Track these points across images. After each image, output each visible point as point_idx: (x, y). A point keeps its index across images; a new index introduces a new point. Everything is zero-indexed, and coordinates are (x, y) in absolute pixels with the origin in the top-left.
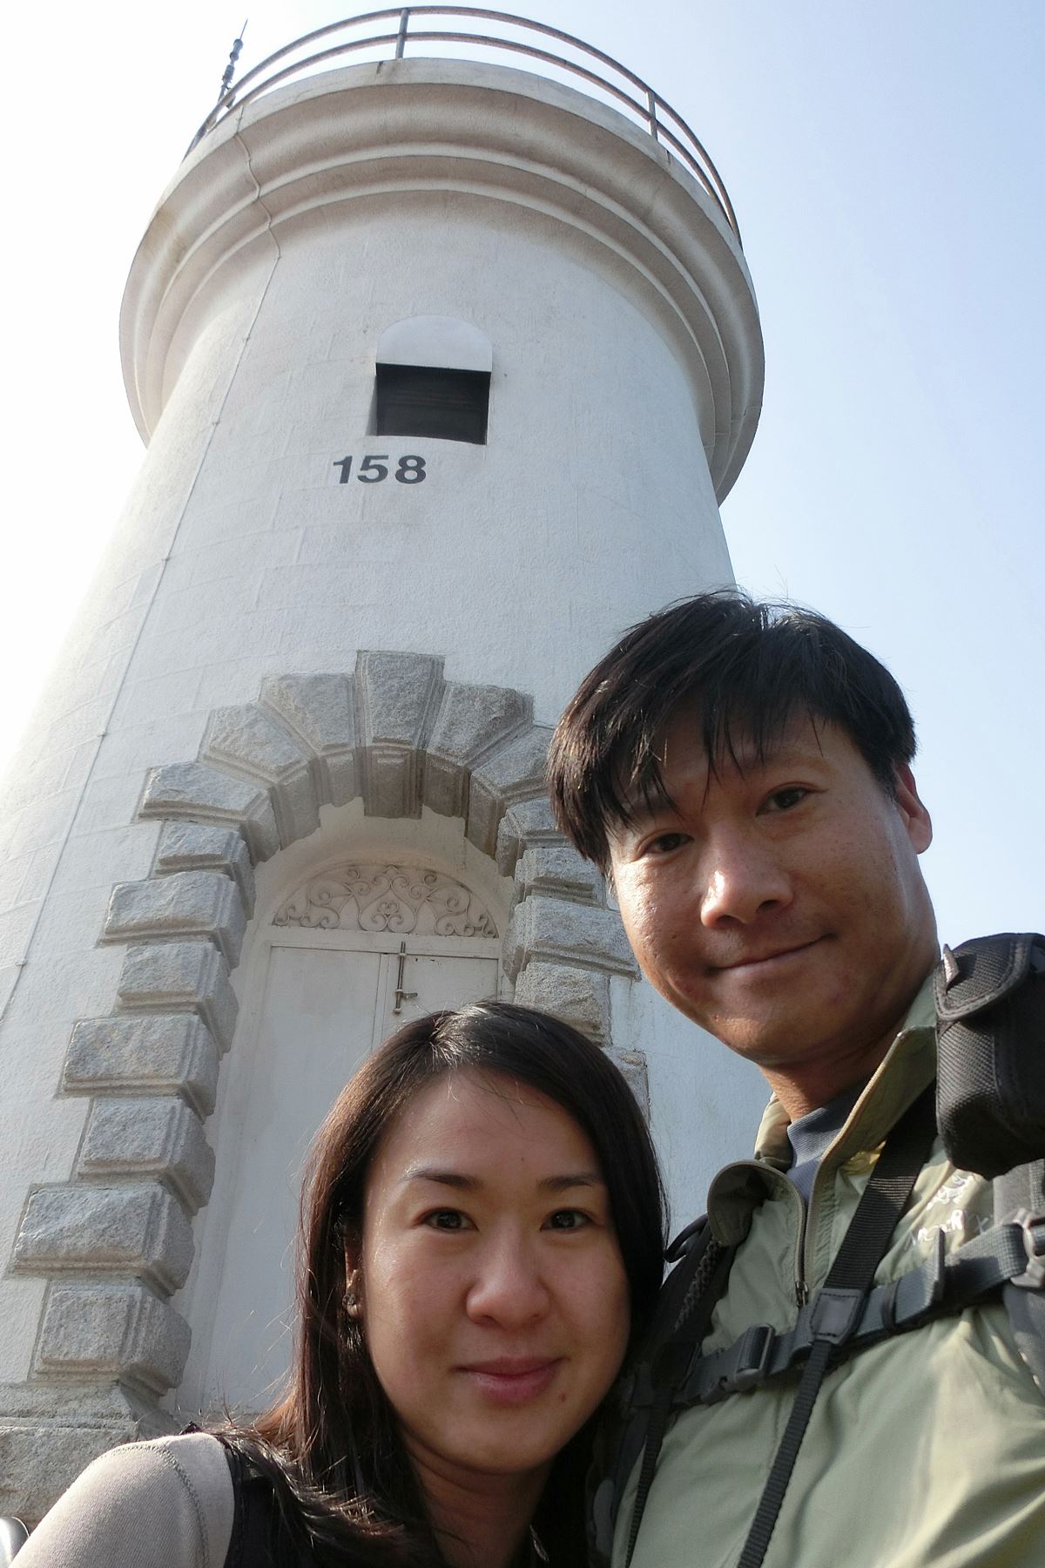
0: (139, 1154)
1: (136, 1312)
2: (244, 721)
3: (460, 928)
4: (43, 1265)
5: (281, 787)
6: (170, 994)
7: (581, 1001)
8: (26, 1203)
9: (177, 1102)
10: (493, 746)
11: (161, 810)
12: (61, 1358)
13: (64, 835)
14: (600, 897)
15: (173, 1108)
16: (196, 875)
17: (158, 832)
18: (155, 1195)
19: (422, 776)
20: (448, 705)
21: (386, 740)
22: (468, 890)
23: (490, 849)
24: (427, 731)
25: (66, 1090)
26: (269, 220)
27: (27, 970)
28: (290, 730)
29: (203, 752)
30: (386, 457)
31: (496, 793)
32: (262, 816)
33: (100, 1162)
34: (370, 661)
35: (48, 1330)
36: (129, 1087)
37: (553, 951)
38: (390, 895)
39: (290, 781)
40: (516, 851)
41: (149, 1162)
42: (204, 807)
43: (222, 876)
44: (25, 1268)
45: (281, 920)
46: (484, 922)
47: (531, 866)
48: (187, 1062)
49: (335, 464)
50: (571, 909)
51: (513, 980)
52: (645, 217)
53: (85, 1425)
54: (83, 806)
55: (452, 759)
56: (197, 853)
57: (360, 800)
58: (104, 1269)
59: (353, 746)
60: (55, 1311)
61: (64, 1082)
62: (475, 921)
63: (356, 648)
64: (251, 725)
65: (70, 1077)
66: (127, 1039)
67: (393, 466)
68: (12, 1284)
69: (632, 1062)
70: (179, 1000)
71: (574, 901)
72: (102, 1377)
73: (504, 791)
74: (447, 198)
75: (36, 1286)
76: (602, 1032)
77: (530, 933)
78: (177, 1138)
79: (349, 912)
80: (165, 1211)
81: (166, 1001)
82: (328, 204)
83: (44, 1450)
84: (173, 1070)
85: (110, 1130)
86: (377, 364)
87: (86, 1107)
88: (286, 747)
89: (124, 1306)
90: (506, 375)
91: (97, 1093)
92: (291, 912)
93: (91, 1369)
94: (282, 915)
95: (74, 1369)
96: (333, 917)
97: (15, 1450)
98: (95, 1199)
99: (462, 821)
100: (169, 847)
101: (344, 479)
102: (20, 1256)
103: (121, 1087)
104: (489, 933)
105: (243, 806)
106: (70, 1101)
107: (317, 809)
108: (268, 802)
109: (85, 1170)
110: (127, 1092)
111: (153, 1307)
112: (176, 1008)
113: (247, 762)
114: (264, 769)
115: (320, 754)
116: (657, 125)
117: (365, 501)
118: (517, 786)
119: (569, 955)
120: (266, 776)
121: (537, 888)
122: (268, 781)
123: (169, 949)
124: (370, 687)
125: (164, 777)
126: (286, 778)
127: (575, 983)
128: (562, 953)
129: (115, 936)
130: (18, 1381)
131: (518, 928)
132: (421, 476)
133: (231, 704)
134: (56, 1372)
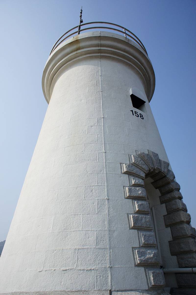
2: (139, 159)
11: (128, 173)
21: (158, 168)
24: (161, 168)
27: (110, 200)
30: (137, 113)
42: (137, 175)
54: (107, 167)
55: (165, 173)
58: (154, 266)
59: (154, 168)
63: (147, 149)
65: (134, 226)
67: (139, 115)
72: (161, 288)
87: (137, 232)
100: (135, 182)
101: (133, 115)
106: (133, 230)
113: (141, 168)
114: (145, 170)
115: (151, 169)
123: (144, 203)
126: (147, 172)
130: (147, 289)
131: (178, 205)
132: (143, 118)
133: (132, 154)
134: (153, 287)
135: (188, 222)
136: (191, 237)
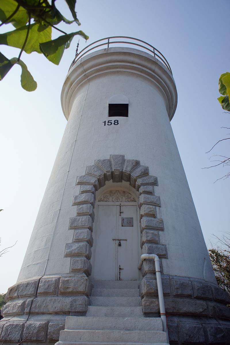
0: (83, 238)
1: (85, 262)
2: (92, 168)
3: (130, 201)
4: (70, 255)
5: (100, 179)
6: (85, 213)
7: (151, 211)
8: (66, 246)
9: (88, 230)
10: (134, 170)
12: (75, 269)
13: (64, 189)
15: (88, 231)
16: (87, 194)
17: (80, 187)
18: (86, 244)
19: (122, 175)
20: (126, 163)
21: (116, 170)
22: (131, 194)
23: (134, 187)
24: (123, 168)
26: (87, 78)
27: (61, 211)
28: (100, 169)
29: (86, 173)
30: (112, 121)
32: (97, 183)
33: (77, 239)
34: (112, 156)
35: (72, 265)
36: (80, 228)
37: (146, 203)
38: (118, 196)
40: (139, 187)
41: (85, 239)
42: (87, 182)
43: (91, 193)
44: (67, 256)
45: (99, 201)
46: (134, 199)
47: (142, 189)
48: (89, 223)
49: (103, 122)
50: (149, 196)
51: (140, 208)
52: (154, 71)
53: (80, 278)
54: (66, 183)
55: (127, 172)
56: (87, 190)
57: (112, 180)
58: (79, 255)
59: (111, 171)
60: (73, 262)
62: (132, 200)
63: (110, 154)
64: (94, 169)
65: (70, 227)
66: (79, 220)
67: (113, 122)
68: (65, 259)
69: (160, 220)
72: (81, 271)
73: (136, 177)
74: (118, 72)
75: (69, 259)
76: (155, 216)
77: (142, 200)
78: (89, 235)
79: (111, 199)
80: (88, 246)
82: (98, 75)
83: (74, 281)
84: (87, 224)
85: (78, 234)
86: (109, 104)
87: (73, 231)
88: (100, 172)
89: (83, 261)
90: (131, 104)
91: (75, 229)
92: (101, 199)
93: (79, 270)
95: (77, 270)
96: (108, 200)
97: (70, 282)
98: (77, 245)
99: (129, 182)
100: (82, 189)
101: (105, 125)
102: (66, 254)
103: (79, 228)
104: (135, 201)
105: (94, 182)
106: (71, 230)
107: (105, 182)
108: (98, 181)
109: (74, 241)
111: (88, 261)
112: (86, 215)
114: (97, 176)
115: (105, 173)
116: (155, 54)
117: (109, 129)
118: (138, 176)
119: (149, 204)
121: (143, 193)
122: (97, 178)
123: (84, 206)
124: (113, 161)
125: (80, 178)
127: (150, 208)
128: (148, 203)
129: (75, 204)
130: (68, 273)
131: (140, 200)
132: (118, 123)
133: (90, 165)
134: (74, 271)
135: (149, 214)
136: (145, 228)
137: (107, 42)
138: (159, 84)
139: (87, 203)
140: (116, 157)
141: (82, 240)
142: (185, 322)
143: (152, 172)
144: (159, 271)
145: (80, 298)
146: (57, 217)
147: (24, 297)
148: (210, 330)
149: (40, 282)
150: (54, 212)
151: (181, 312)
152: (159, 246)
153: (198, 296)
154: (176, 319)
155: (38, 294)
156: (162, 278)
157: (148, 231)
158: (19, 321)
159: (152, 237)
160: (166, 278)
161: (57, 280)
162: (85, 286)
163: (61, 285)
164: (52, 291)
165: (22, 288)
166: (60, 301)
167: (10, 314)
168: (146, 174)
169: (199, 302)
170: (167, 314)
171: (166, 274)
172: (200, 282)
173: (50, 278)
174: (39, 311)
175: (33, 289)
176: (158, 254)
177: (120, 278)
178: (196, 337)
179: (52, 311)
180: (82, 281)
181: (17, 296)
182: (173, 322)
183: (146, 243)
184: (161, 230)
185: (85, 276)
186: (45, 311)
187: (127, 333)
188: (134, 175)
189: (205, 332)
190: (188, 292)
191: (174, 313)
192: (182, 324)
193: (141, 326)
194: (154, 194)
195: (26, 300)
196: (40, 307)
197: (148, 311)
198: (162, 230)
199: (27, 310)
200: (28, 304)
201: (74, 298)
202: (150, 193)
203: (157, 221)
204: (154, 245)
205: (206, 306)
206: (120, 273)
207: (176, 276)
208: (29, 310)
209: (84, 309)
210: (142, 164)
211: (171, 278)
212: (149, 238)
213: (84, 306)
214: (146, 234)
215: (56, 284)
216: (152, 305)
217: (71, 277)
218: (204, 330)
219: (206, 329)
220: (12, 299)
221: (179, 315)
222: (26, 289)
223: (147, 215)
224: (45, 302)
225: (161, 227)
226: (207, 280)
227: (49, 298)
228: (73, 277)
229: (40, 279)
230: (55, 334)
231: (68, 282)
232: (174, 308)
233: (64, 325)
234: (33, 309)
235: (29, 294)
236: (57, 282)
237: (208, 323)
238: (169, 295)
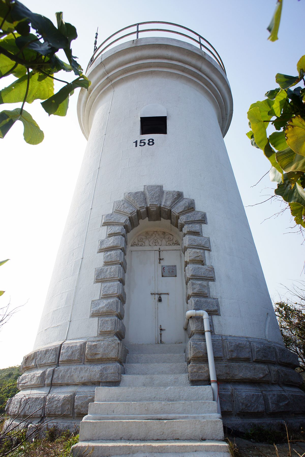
0: (113, 293)
1: (117, 322)
2: (122, 203)
3: (171, 244)
4: (97, 315)
5: (131, 217)
6: (114, 261)
7: (198, 256)
8: (91, 304)
9: (119, 282)
10: (175, 204)
11: (106, 224)
12: (104, 331)
13: (86, 231)
14: (201, 234)
15: (118, 284)
16: (116, 237)
17: (107, 228)
18: (117, 300)
19: (160, 211)
20: (165, 196)
21: (152, 205)
22: (172, 235)
23: (177, 226)
24: (161, 202)
25: (96, 282)
26: (111, 82)
27: (83, 259)
28: (132, 204)
29: (114, 211)
30: (145, 140)
31: (177, 214)
32: (128, 223)
33: (105, 295)
34: (147, 188)
35: (100, 326)
36: (109, 280)
37: (192, 247)
38: (156, 238)
39: (133, 215)
40: (182, 226)
41: (115, 294)
42: (116, 223)
43: (121, 237)
44: (93, 316)
45: (132, 245)
46: (177, 242)
47: (186, 229)
48: (120, 274)
49: (134, 142)
50: (195, 237)
51: (184, 253)
52: (200, 70)
54: (89, 224)
55: (167, 208)
56: (116, 232)
57: (147, 218)
58: (109, 315)
59: (145, 207)
60: (101, 323)
61: (95, 280)
62: (174, 242)
63: (143, 185)
64: (123, 204)
65: (96, 279)
66: (107, 271)
67: (147, 142)
68: (91, 319)
69: (210, 268)
70: (116, 262)
71: (196, 236)
72: (111, 334)
73: (179, 213)
74: (152, 72)
75: (96, 319)
76: (204, 262)
77: (187, 243)
78: (120, 289)
79: (147, 242)
80: (119, 303)
81: (113, 263)
82: (124, 77)
83: (104, 346)
84: (117, 276)
85: (106, 289)
86: (141, 117)
87: (101, 285)
88: (131, 208)
89: (114, 321)
90: (170, 116)
91: (102, 282)
92: (134, 243)
93: (109, 333)
94: (133, 244)
95: (106, 333)
96: (144, 244)
97: (98, 347)
98: (105, 302)
99: (170, 220)
100: (110, 231)
101: (136, 146)
102: (92, 314)
103: (107, 280)
104: (178, 244)
105: (124, 222)
106: (97, 284)
107: (139, 220)
108: (129, 220)
109: (102, 297)
110: (108, 281)
111: (119, 321)
112: (116, 264)
113: (123, 212)
114: (127, 213)
115: (139, 209)
116: (201, 45)
117: (141, 151)
118: (181, 212)
119: (195, 247)
120: (128, 215)
121: (187, 233)
122: (128, 216)
123: (113, 252)
124: (148, 194)
125: (106, 217)
126: (132, 215)
127: (197, 253)
128: (194, 247)
129: (101, 251)
130: (96, 336)
131: (184, 243)
132: (153, 143)
133: (118, 200)
134: (103, 333)
135: (195, 260)
136: (191, 278)
137: (136, 31)
138: (208, 87)
139: (116, 249)
140: (151, 188)
141: (112, 296)
142: (242, 389)
143: (199, 207)
144: (208, 331)
145: (111, 366)
146: (79, 268)
147: (44, 366)
148: (271, 398)
149: (62, 348)
150: (75, 261)
151: (236, 379)
152: (209, 300)
153: (258, 360)
154: (230, 387)
155: (60, 363)
156: (213, 338)
157: (194, 281)
158: (39, 394)
159: (200, 290)
160: (218, 339)
161: (83, 345)
162: (117, 352)
163: (88, 351)
164: (76, 358)
165: (40, 356)
166: (87, 370)
167: (28, 387)
168: (191, 209)
169: (259, 366)
170: (219, 381)
171: (218, 334)
172: (262, 343)
173: (74, 343)
174: (63, 382)
175: (54, 356)
176: (207, 309)
177: (161, 341)
178: (254, 406)
179: (78, 382)
180: (114, 345)
181: (35, 365)
182: (227, 390)
183: (193, 297)
184: (211, 280)
185: (117, 339)
186: (69, 382)
187: (169, 404)
188: (176, 210)
189: (266, 400)
190: (245, 354)
191: (228, 380)
192: (238, 392)
193: (187, 396)
194: (202, 234)
195: (46, 370)
196: (63, 377)
197: (196, 378)
198: (213, 279)
199: (48, 381)
200: (49, 374)
201: (103, 366)
202: (197, 233)
203: (207, 269)
204: (203, 300)
205: (267, 371)
206: (161, 334)
207: (230, 336)
208: (50, 381)
209: (117, 378)
210: (185, 196)
211: (224, 338)
212: (195, 291)
213: (117, 376)
214: (192, 286)
215: (81, 349)
216: (200, 371)
217: (99, 341)
218: (264, 398)
219: (267, 397)
220: (29, 369)
221: (234, 382)
222: (45, 357)
223: (194, 261)
224: (69, 372)
225: (211, 276)
226: (270, 340)
227: (73, 367)
228: (102, 341)
229: (61, 345)
230: (83, 407)
231: (96, 348)
232: (227, 374)
233: (94, 398)
234: (55, 380)
235: (49, 363)
236: (82, 347)
237: (269, 389)
238: (221, 359)
